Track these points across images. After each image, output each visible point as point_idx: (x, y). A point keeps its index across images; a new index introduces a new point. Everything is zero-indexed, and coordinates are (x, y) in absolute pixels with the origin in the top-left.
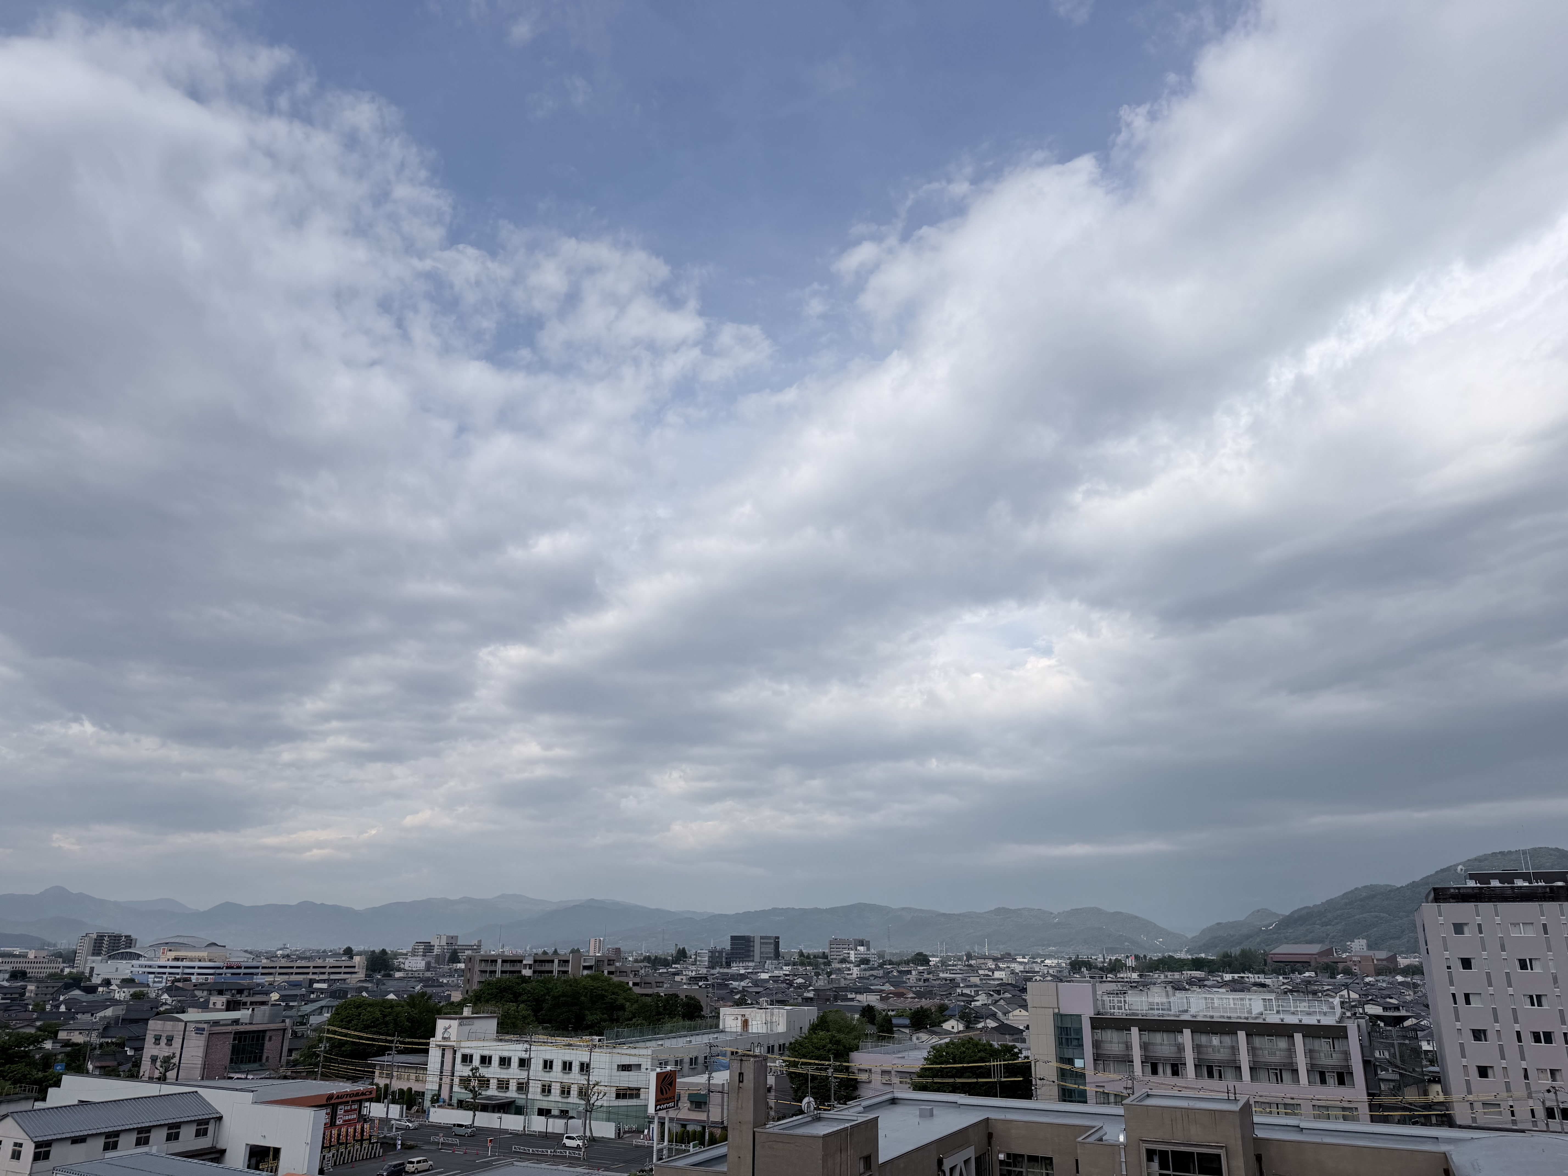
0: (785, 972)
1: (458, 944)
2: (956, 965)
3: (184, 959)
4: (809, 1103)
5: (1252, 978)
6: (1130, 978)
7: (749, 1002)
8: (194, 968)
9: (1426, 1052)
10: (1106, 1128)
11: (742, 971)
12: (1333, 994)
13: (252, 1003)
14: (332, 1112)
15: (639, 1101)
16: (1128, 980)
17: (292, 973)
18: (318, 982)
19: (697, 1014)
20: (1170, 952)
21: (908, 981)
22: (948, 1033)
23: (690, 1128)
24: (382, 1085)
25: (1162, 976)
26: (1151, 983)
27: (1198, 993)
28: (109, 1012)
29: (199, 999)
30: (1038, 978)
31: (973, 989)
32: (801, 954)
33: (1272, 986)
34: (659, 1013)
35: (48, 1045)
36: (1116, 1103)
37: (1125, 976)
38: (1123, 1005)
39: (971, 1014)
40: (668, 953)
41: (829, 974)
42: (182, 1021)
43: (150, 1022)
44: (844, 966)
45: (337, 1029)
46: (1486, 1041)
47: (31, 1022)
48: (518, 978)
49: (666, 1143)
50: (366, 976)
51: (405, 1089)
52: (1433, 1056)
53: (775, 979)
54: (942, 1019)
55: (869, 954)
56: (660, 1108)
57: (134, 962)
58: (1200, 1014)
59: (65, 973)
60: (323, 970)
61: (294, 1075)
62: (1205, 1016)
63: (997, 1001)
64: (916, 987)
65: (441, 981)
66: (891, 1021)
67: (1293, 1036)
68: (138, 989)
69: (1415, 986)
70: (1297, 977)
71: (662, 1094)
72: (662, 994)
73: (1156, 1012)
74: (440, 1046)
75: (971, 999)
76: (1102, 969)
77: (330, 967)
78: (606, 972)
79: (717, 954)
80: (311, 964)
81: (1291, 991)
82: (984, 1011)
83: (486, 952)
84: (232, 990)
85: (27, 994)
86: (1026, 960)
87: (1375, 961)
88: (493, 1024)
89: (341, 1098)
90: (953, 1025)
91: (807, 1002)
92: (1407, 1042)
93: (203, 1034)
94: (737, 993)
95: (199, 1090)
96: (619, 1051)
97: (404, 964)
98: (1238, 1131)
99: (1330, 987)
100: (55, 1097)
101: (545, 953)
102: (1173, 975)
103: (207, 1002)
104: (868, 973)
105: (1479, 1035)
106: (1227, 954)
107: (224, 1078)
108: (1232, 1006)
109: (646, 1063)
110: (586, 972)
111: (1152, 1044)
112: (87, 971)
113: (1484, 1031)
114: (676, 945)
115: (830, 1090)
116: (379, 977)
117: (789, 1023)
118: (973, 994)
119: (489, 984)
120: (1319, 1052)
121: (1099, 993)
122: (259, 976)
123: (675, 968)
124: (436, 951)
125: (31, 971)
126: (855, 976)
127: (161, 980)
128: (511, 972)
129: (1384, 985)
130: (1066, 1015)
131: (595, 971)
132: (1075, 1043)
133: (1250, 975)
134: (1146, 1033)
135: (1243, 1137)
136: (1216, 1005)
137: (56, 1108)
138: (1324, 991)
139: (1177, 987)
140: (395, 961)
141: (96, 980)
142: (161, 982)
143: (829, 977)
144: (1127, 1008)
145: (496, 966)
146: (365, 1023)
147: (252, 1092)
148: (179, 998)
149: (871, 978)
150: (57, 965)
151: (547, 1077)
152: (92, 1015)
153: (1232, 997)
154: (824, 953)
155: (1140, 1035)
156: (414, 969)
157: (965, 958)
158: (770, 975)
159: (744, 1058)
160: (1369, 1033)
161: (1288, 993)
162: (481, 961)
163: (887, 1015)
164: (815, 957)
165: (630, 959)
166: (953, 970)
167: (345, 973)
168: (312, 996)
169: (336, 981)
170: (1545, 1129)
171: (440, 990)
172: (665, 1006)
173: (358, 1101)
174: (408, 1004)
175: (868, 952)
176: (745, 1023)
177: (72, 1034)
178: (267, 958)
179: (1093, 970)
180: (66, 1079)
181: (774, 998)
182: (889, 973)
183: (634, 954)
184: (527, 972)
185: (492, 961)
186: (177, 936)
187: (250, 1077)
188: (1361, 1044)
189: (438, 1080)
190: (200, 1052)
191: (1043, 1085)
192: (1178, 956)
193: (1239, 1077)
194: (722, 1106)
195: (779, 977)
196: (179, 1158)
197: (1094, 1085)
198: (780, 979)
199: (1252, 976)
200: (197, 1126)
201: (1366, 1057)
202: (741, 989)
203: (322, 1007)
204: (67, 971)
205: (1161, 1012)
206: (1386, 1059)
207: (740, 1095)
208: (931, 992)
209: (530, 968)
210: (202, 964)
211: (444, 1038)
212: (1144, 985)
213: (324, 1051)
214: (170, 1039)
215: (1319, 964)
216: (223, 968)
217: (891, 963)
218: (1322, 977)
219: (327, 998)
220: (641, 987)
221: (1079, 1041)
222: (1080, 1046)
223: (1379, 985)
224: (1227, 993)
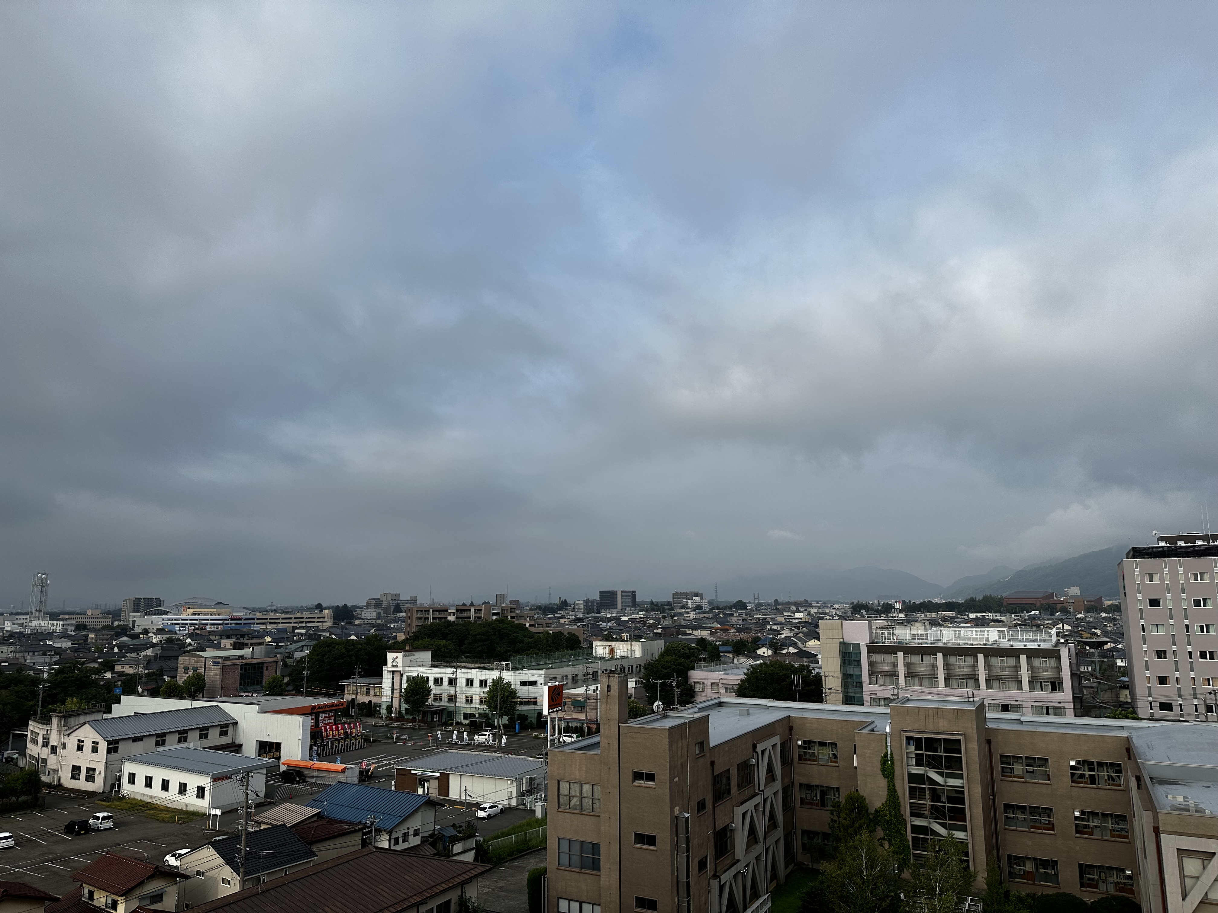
0: (640, 616)
1: (401, 599)
2: (766, 609)
3: (199, 614)
4: (658, 705)
5: (990, 616)
6: (897, 617)
7: (614, 636)
8: (207, 620)
9: (1120, 667)
10: (876, 723)
11: (609, 616)
12: (1052, 627)
13: (252, 644)
14: (316, 718)
15: (536, 706)
17: (279, 623)
18: (299, 628)
19: (576, 646)
20: (929, 598)
21: (731, 621)
22: (760, 657)
23: (574, 725)
24: (350, 700)
25: (923, 616)
26: (913, 621)
27: (949, 627)
28: (149, 652)
29: (213, 642)
30: (828, 618)
31: (779, 627)
32: (652, 603)
33: (1006, 622)
34: (549, 646)
35: (108, 675)
36: (885, 705)
37: (894, 615)
38: (891, 636)
39: (778, 643)
40: (554, 603)
41: (673, 617)
42: (203, 657)
43: (180, 658)
44: (684, 611)
46: (1165, 658)
47: (95, 660)
48: (445, 622)
49: (556, 735)
50: (334, 623)
51: (367, 702)
52: (1124, 670)
53: (633, 621)
54: (756, 647)
55: (702, 602)
56: (552, 711)
57: (163, 616)
58: (950, 642)
59: (115, 625)
60: (301, 620)
61: (286, 693)
62: (954, 644)
63: (798, 634)
64: (737, 625)
65: (389, 626)
66: (718, 648)
67: (1019, 657)
68: (168, 636)
69: (1115, 620)
70: (1025, 615)
71: (553, 701)
72: (551, 632)
73: (916, 641)
74: (389, 671)
75: (778, 633)
76: (877, 611)
77: (306, 618)
78: (509, 617)
79: (590, 604)
80: (292, 616)
81: (1020, 625)
82: (787, 642)
83: (420, 605)
84: (236, 635)
85: (89, 640)
86: (819, 605)
87: (1086, 603)
88: (427, 656)
89: (321, 708)
90: (764, 651)
91: (656, 636)
92: (1106, 660)
93: (219, 666)
94: (605, 631)
95: (219, 704)
96: (521, 672)
97: (361, 614)
98: (975, 723)
99: (1050, 622)
100: (117, 711)
101: (464, 604)
102: (931, 615)
103: (220, 643)
104: (701, 616)
105: (1161, 654)
106: (973, 598)
107: (236, 696)
108: (974, 636)
109: (540, 680)
110: (494, 618)
111: (913, 664)
112: (131, 624)
113: (1165, 652)
114: (560, 598)
115: (674, 697)
116: (344, 624)
117: (643, 651)
118: (779, 629)
119: (425, 627)
120: (1038, 668)
121: (874, 627)
122: (256, 625)
123: (559, 614)
124: (384, 605)
125: (90, 624)
126: (691, 618)
127: (184, 628)
128: (440, 618)
129: (1092, 620)
130: (848, 643)
131: (501, 617)
132: (856, 663)
134: (909, 656)
135: (978, 728)
136: (962, 636)
137: (119, 718)
138: (1046, 624)
139: (933, 623)
140: (354, 613)
141: (138, 630)
142: (185, 630)
143: (672, 618)
144: (895, 638)
145: (428, 614)
146: (335, 656)
147: (258, 705)
148: (199, 641)
149: (703, 619)
150: (109, 620)
151: (469, 691)
152: (138, 654)
153: (974, 629)
154: (669, 602)
155: (904, 657)
156: (369, 618)
158: (629, 618)
159: (611, 675)
160: (1077, 654)
161: (1018, 627)
162: (417, 611)
163: (715, 644)
164: (662, 605)
165: (526, 607)
166: (764, 612)
167: (318, 622)
168: (295, 638)
169: (312, 628)
170: (1204, 719)
171: (388, 632)
172: (553, 640)
173: (334, 710)
174: (365, 644)
175: (702, 600)
176: (612, 651)
177: (125, 668)
178: (260, 613)
179: (870, 612)
180: (124, 698)
181: (633, 634)
182: (717, 615)
183: (530, 604)
184: (452, 618)
185: (425, 611)
186: (194, 598)
187: (255, 695)
188: (1070, 662)
189: (390, 695)
190: (218, 678)
191: (831, 693)
192: (936, 600)
193: (977, 686)
194: (597, 709)
195: (636, 619)
196: (209, 750)
197: (869, 693)
198: (638, 620)
199: (991, 614)
200: (220, 728)
201: (1073, 670)
202: (608, 627)
203: (303, 646)
204: (116, 623)
205: (920, 641)
206: (1089, 672)
207: (609, 701)
208: (748, 628)
209: (454, 615)
210: (213, 617)
211: (393, 666)
212: (909, 622)
213: (306, 676)
214: (195, 669)
215: (1042, 605)
216: (228, 620)
217: (718, 608)
218: (1045, 614)
219: (306, 639)
220: (535, 627)
221: (859, 662)
222: (858, 665)
223: (1087, 619)
224: (971, 627)
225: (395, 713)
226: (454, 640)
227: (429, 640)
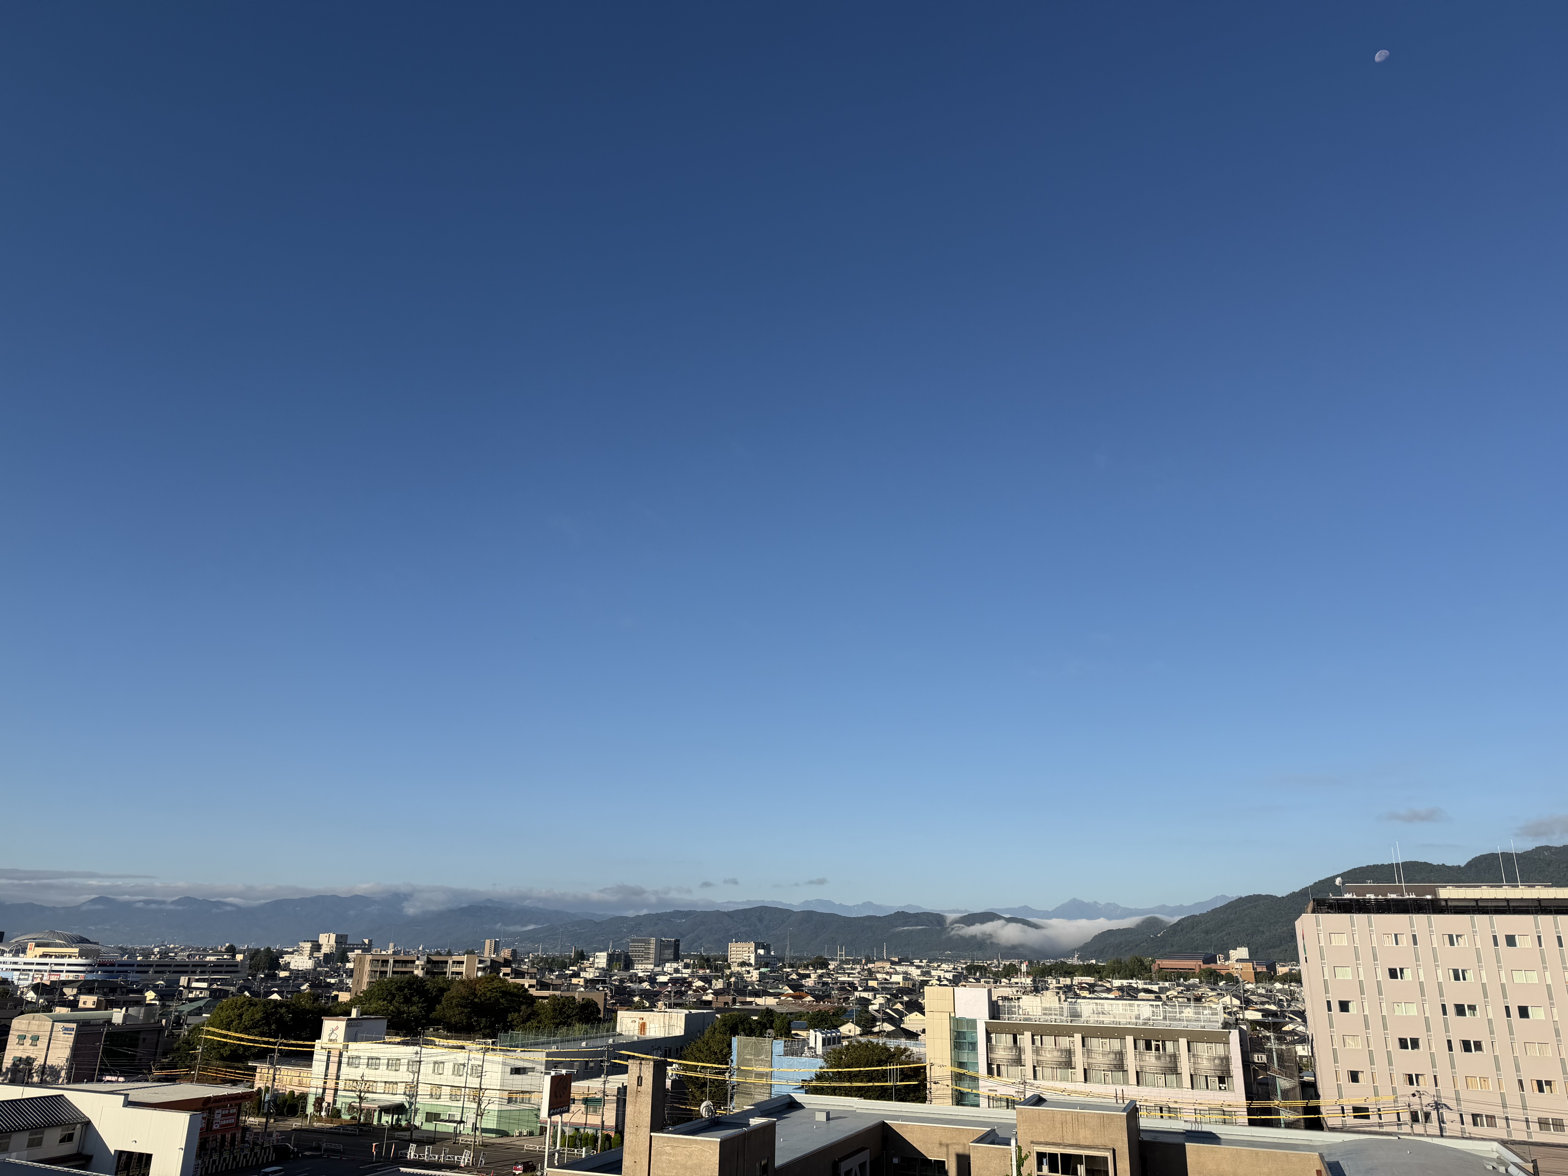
0: (684, 975)
1: (349, 943)
2: (854, 969)
3: (52, 955)
4: (707, 1107)
5: (1140, 984)
6: (1024, 984)
7: (647, 1005)
8: (63, 965)
9: (1301, 1057)
11: (641, 974)
12: (1216, 1000)
13: (125, 1002)
14: (209, 1116)
15: (530, 1105)
16: (1023, 985)
17: (169, 972)
18: (197, 981)
19: (593, 1017)
20: (1064, 957)
21: (806, 985)
24: (263, 1088)
25: (1055, 982)
26: (1043, 990)
27: (1089, 998)
29: (67, 998)
30: (935, 982)
31: (870, 994)
32: (701, 957)
36: (1008, 1107)
37: (1019, 981)
38: (1017, 1010)
39: (868, 1017)
40: (565, 955)
41: (728, 977)
43: (14, 1021)
44: (744, 969)
45: (217, 1030)
48: (409, 979)
49: (558, 1148)
50: (249, 975)
51: (288, 1093)
52: (1307, 1061)
53: (674, 981)
54: (839, 1023)
55: (770, 958)
56: (553, 1113)
58: (1091, 1019)
60: (203, 969)
61: (168, 1078)
62: (1096, 1021)
63: (893, 1005)
64: (815, 990)
65: (328, 980)
66: (789, 1024)
67: (1178, 1041)
69: (1292, 993)
71: (556, 1097)
72: (559, 997)
73: (1048, 1018)
74: (326, 1049)
75: (868, 1002)
76: (997, 974)
77: (211, 966)
78: (501, 975)
79: (616, 956)
80: (190, 962)
81: (1176, 997)
82: (880, 1015)
83: (376, 951)
84: (104, 988)
86: (923, 964)
89: (218, 1102)
90: (850, 1029)
91: (705, 1004)
92: (1284, 1047)
93: (71, 1034)
94: (635, 996)
95: (66, 1093)
96: (513, 1054)
97: (289, 963)
98: (1125, 1134)
99: (1214, 993)
101: (439, 954)
102: (1065, 981)
103: (76, 1000)
104: (767, 977)
106: (1117, 960)
107: (93, 1081)
108: (1121, 1012)
109: (540, 1066)
110: (480, 974)
111: (1044, 1049)
114: (575, 946)
116: (263, 976)
117: (687, 1026)
119: (379, 985)
120: (1201, 1057)
121: (994, 998)
122: (135, 974)
123: (572, 970)
124: (324, 950)
126: (754, 979)
127: (26, 977)
128: (402, 973)
129: (1264, 992)
130: (961, 1019)
131: (490, 973)
132: (971, 1047)
133: (1139, 982)
134: (1039, 1038)
135: (1129, 1141)
136: (1106, 1011)
138: (1208, 997)
139: (1069, 992)
140: (281, 960)
142: (27, 979)
143: (728, 980)
144: (1021, 1013)
145: (387, 966)
146: (246, 1023)
147: (122, 1094)
148: (47, 997)
149: (770, 981)
151: (437, 1080)
153: (1120, 1002)
155: (1033, 1039)
156: (300, 969)
157: (864, 961)
158: (668, 977)
160: (1249, 1038)
161: (1174, 999)
162: (372, 961)
163: (785, 1017)
164: (715, 960)
165: (526, 960)
166: (852, 973)
167: (227, 972)
168: (190, 996)
169: (218, 980)
170: (1409, 1131)
171: (326, 990)
172: (561, 1009)
173: (236, 1105)
174: (292, 1006)
175: (769, 956)
176: (643, 1027)
179: (988, 975)
181: (673, 1000)
182: (788, 976)
183: (531, 954)
184: (419, 973)
185: (383, 961)
187: (121, 1079)
188: (1242, 1050)
189: (322, 1084)
190: (67, 1053)
191: (937, 1089)
192: (1069, 961)
193: (1126, 1081)
194: (618, 1110)
195: (678, 980)
197: (987, 1089)
198: (681, 982)
200: (62, 1131)
201: (1245, 1061)
202: (639, 991)
203: (201, 1007)
205: (1053, 1017)
206: (1264, 1063)
207: (638, 1099)
208: (829, 996)
209: (423, 969)
210: (73, 961)
211: (330, 1040)
212: (1036, 990)
213: (202, 1053)
214: (35, 1039)
215: (1204, 970)
216: (95, 965)
217: (791, 966)
218: (1207, 982)
219: (207, 998)
220: (537, 990)
221: (974, 1046)
222: (974, 1050)
223: (1259, 992)
224: (1116, 999)
225: (327, 1110)
226: (420, 1004)
227: (386, 1002)
